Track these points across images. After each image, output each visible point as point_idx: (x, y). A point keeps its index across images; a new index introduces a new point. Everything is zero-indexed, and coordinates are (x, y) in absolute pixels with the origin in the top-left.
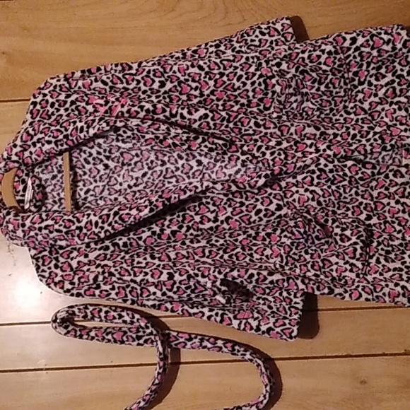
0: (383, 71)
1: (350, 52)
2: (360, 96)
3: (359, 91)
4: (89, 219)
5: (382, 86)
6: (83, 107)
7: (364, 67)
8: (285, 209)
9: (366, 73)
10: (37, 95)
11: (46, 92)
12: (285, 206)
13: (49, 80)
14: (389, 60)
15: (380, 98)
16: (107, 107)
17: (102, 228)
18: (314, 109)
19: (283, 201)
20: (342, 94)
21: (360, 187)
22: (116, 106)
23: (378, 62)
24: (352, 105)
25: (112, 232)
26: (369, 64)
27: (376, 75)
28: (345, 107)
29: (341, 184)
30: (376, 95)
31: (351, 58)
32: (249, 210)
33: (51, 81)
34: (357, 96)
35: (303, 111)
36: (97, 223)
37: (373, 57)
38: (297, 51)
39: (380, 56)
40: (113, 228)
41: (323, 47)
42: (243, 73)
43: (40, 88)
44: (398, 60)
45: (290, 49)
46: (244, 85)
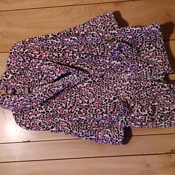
0: (151, 46)
1: (139, 38)
2: (143, 55)
3: (142, 53)
4: (39, 94)
5: (151, 52)
6: (30, 55)
7: (144, 44)
8: (117, 99)
9: (145, 46)
10: (12, 50)
11: (15, 48)
12: (117, 98)
13: (16, 43)
14: (154, 41)
15: (150, 56)
16: (40, 55)
17: (44, 97)
19: (116, 96)
20: (136, 52)
21: (148, 91)
22: (43, 55)
23: (149, 41)
24: (139, 58)
25: (48, 97)
26: (146, 42)
27: (149, 47)
28: (137, 58)
29: (140, 90)
30: (149, 55)
31: (139, 40)
32: (102, 99)
33: (17, 44)
34: (141, 55)
35: (120, 57)
36: (42, 95)
37: (148, 39)
39: (150, 39)
40: (49, 96)
42: (95, 44)
43: (13, 47)
44: (157, 42)
45: (115, 36)
46: (96, 47)
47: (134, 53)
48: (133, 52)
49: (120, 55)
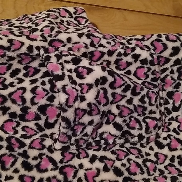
1: (168, 65)
3: (172, 119)
18: (116, 137)
20: (157, 116)
24: (165, 135)
28: (158, 136)
31: (168, 72)
34: (170, 124)
35: (101, 138)
38: (101, 49)
41: (138, 51)
42: (21, 67)
45: (92, 45)
46: (21, 81)
47: (148, 120)
48: (147, 115)
49: (100, 131)
